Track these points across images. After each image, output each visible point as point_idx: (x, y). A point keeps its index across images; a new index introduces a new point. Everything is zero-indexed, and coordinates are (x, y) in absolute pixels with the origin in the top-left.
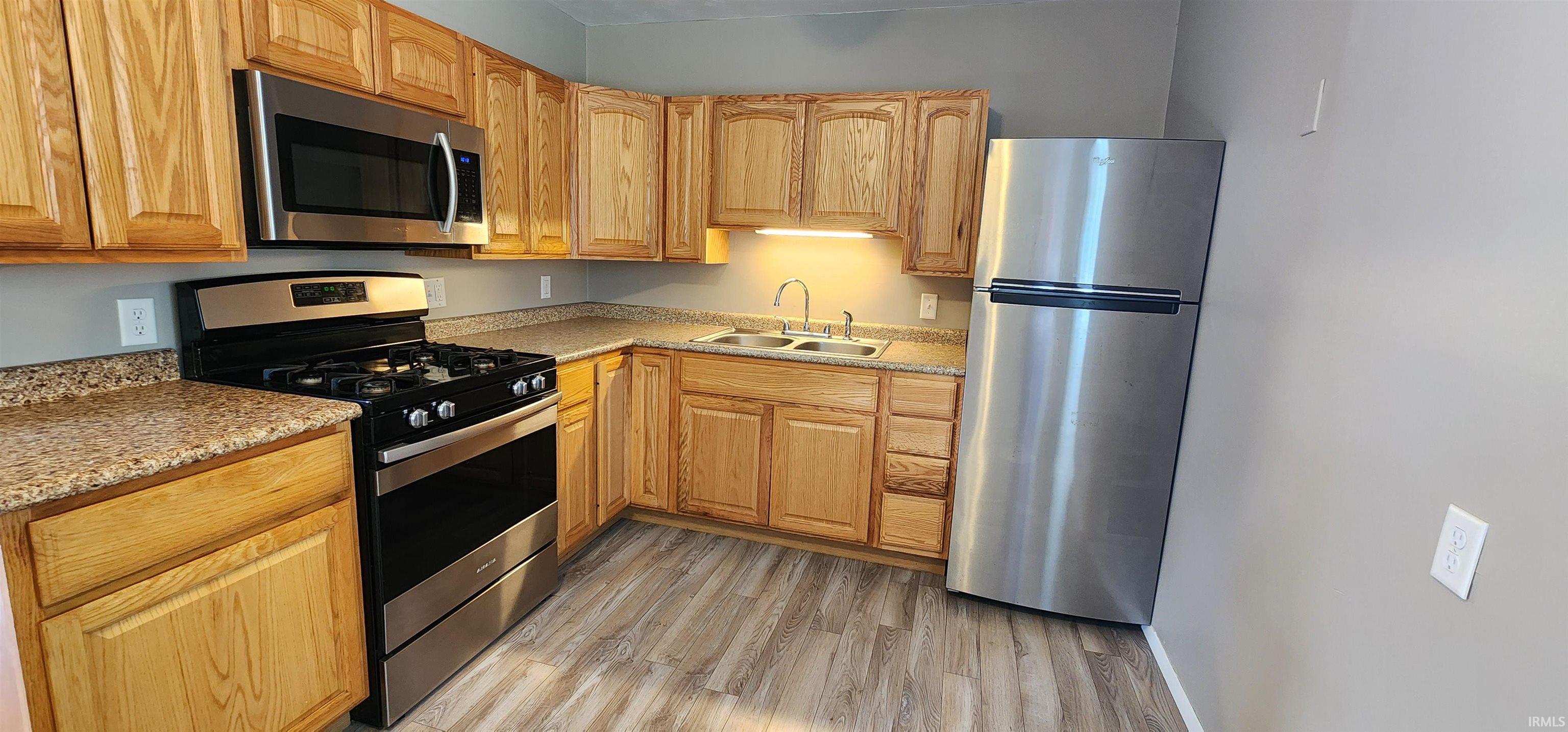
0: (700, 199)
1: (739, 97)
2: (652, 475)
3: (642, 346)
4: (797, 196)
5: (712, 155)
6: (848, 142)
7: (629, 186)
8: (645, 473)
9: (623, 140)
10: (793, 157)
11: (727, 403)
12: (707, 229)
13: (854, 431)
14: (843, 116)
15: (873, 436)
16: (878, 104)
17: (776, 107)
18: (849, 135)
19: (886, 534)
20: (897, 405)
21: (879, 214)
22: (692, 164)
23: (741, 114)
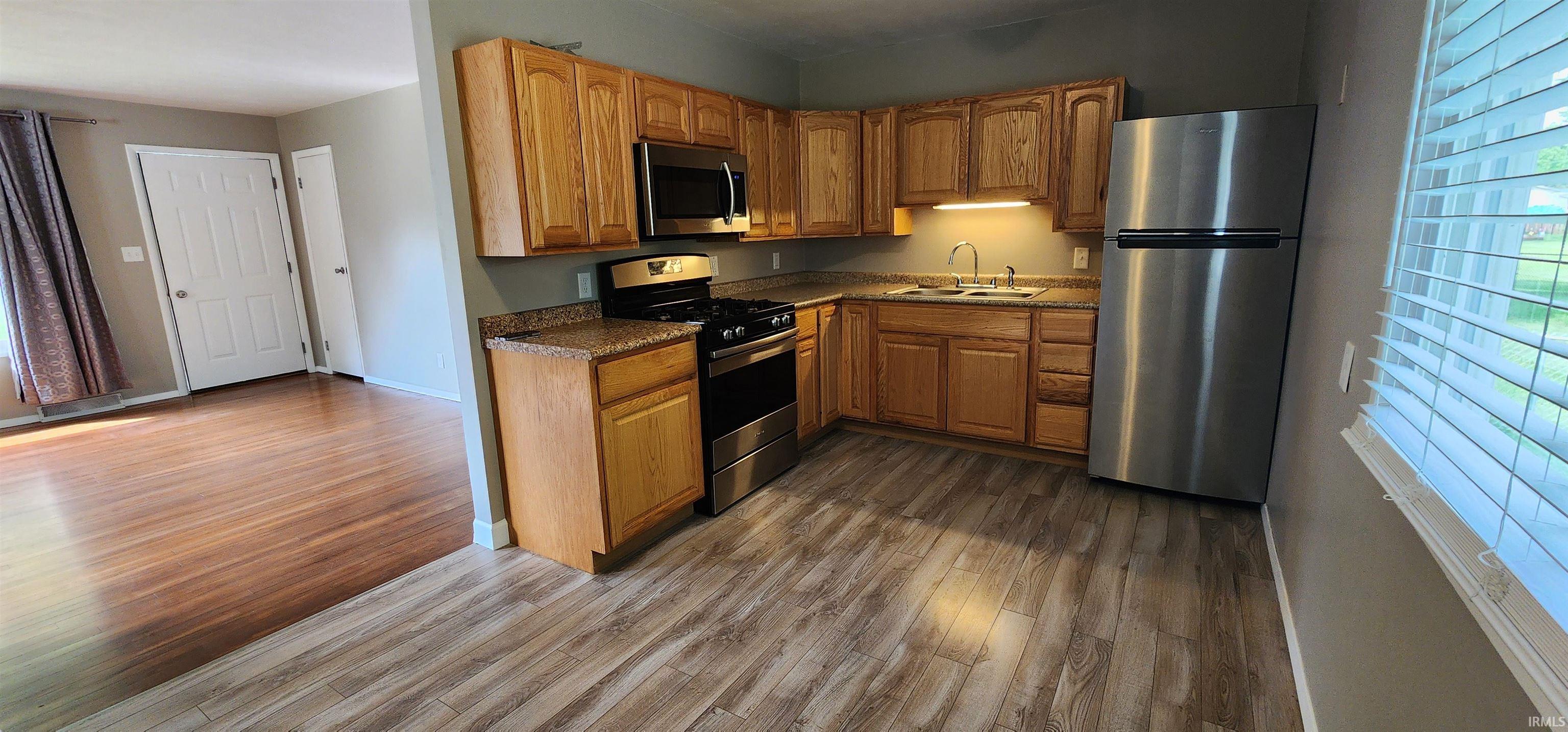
0: (889, 186)
1: (917, 105)
2: (858, 394)
3: (849, 299)
4: (965, 178)
5: (898, 152)
6: (1005, 131)
7: (836, 181)
8: (853, 393)
9: (831, 148)
10: (961, 147)
11: (912, 338)
12: (895, 209)
13: (1012, 355)
14: (1001, 111)
15: (1027, 360)
16: (1030, 98)
17: (947, 109)
18: (1006, 126)
19: (1040, 435)
20: (1046, 334)
21: (1033, 186)
22: (882, 160)
23: (919, 118)
